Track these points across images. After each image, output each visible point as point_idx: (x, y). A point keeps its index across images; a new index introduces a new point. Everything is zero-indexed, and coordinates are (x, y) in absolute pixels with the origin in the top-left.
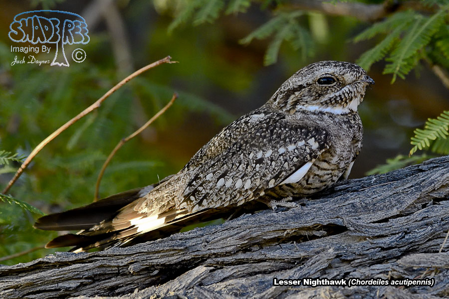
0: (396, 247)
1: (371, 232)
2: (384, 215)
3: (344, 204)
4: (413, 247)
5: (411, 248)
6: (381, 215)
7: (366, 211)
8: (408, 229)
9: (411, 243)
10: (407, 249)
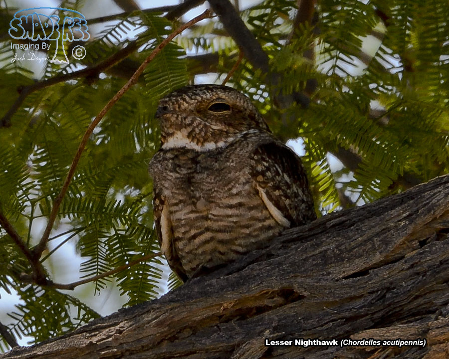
0: (367, 315)
1: (338, 294)
2: (362, 263)
3: (314, 253)
4: (394, 311)
5: (391, 313)
6: (359, 265)
7: (338, 261)
8: (391, 283)
9: (389, 305)
10: (383, 315)
